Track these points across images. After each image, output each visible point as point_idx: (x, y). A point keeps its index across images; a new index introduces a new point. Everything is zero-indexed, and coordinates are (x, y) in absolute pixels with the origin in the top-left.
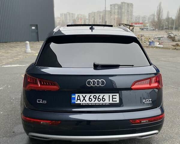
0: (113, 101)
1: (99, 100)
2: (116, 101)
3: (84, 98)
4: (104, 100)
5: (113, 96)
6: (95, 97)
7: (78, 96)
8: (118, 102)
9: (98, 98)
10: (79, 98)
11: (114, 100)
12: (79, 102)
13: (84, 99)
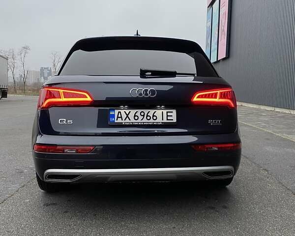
0: (167, 120)
1: (148, 118)
2: (172, 120)
3: (127, 115)
4: (155, 118)
5: (167, 112)
6: (142, 114)
7: (119, 112)
8: (175, 121)
9: (147, 116)
10: (119, 116)
11: (169, 118)
12: (120, 120)
13: (127, 117)
